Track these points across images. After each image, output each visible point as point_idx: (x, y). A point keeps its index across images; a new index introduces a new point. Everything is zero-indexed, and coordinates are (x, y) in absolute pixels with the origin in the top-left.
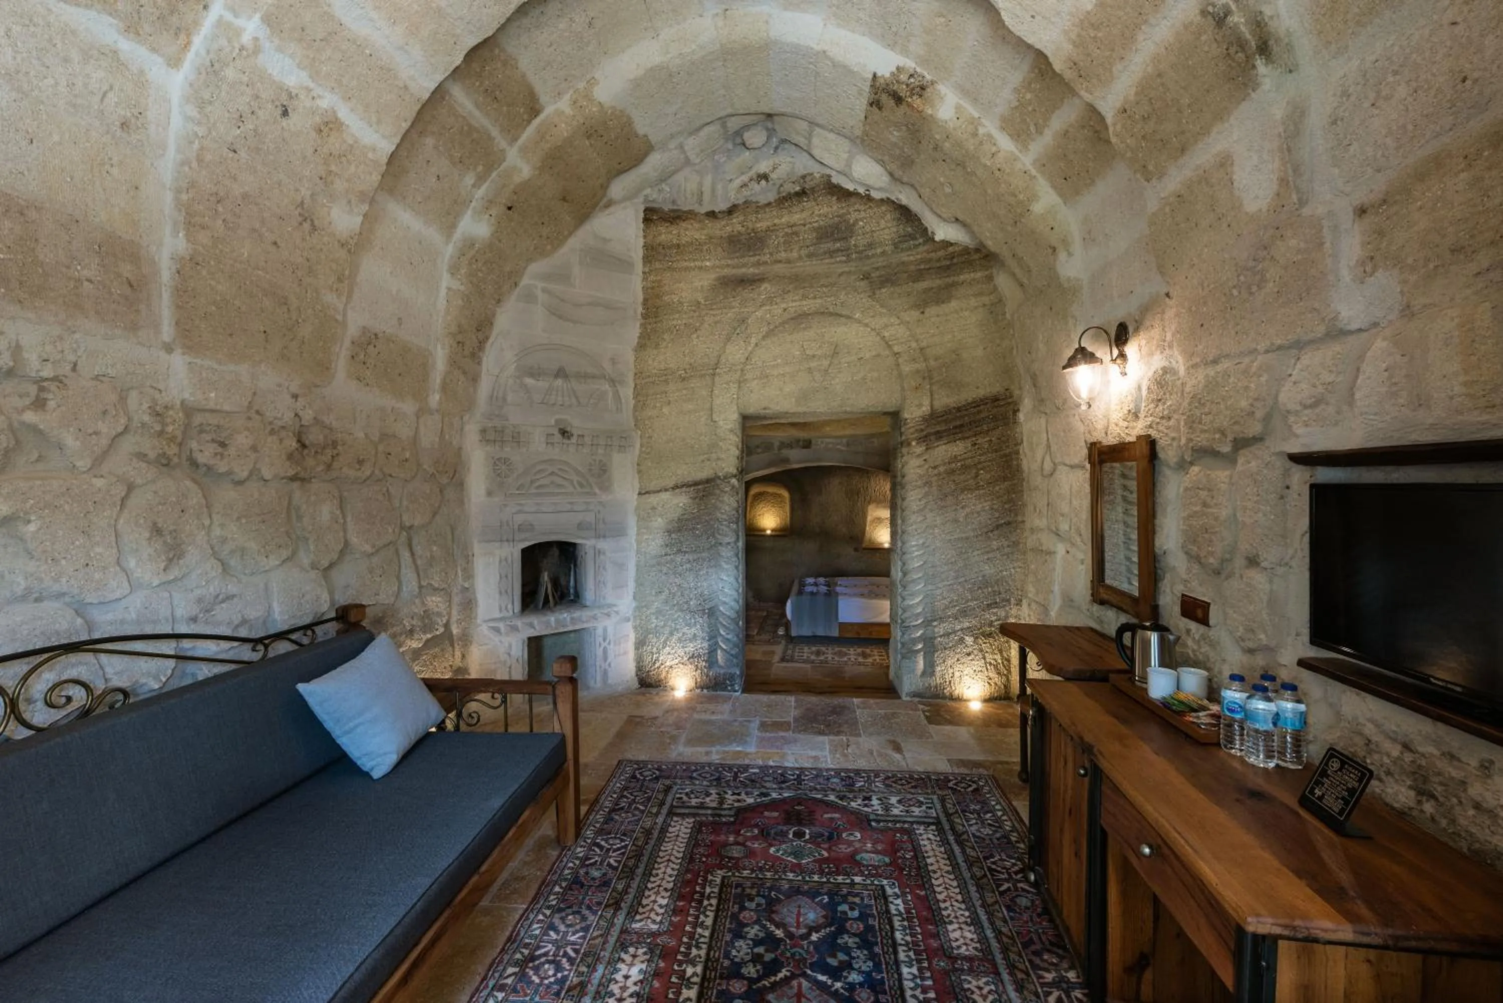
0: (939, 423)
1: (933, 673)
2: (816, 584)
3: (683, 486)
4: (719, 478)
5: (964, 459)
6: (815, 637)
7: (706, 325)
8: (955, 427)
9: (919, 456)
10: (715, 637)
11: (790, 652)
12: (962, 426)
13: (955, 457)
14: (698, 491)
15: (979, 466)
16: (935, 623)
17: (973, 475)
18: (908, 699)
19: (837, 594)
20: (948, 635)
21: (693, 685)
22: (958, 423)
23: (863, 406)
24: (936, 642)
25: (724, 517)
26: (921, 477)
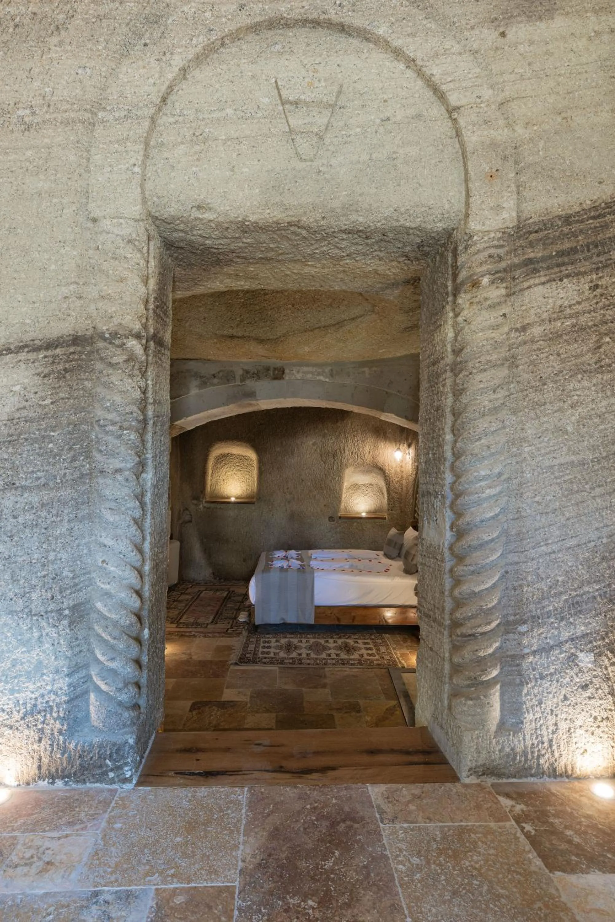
0: (531, 245)
1: (517, 727)
2: (286, 558)
3: (20, 349)
4: (102, 336)
5: (577, 315)
6: (285, 624)
7: (78, 21)
8: (560, 254)
9: (492, 307)
10: (86, 666)
11: (252, 647)
12: (573, 251)
13: (562, 309)
14: (55, 360)
15: (603, 329)
16: (523, 628)
17: (591, 344)
18: (473, 780)
19: (312, 571)
20: (546, 650)
21: (34, 771)
22: (567, 245)
23: (388, 212)
24: (525, 664)
25: (112, 416)
26: (497, 345)
